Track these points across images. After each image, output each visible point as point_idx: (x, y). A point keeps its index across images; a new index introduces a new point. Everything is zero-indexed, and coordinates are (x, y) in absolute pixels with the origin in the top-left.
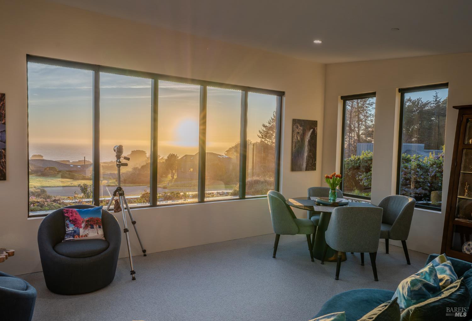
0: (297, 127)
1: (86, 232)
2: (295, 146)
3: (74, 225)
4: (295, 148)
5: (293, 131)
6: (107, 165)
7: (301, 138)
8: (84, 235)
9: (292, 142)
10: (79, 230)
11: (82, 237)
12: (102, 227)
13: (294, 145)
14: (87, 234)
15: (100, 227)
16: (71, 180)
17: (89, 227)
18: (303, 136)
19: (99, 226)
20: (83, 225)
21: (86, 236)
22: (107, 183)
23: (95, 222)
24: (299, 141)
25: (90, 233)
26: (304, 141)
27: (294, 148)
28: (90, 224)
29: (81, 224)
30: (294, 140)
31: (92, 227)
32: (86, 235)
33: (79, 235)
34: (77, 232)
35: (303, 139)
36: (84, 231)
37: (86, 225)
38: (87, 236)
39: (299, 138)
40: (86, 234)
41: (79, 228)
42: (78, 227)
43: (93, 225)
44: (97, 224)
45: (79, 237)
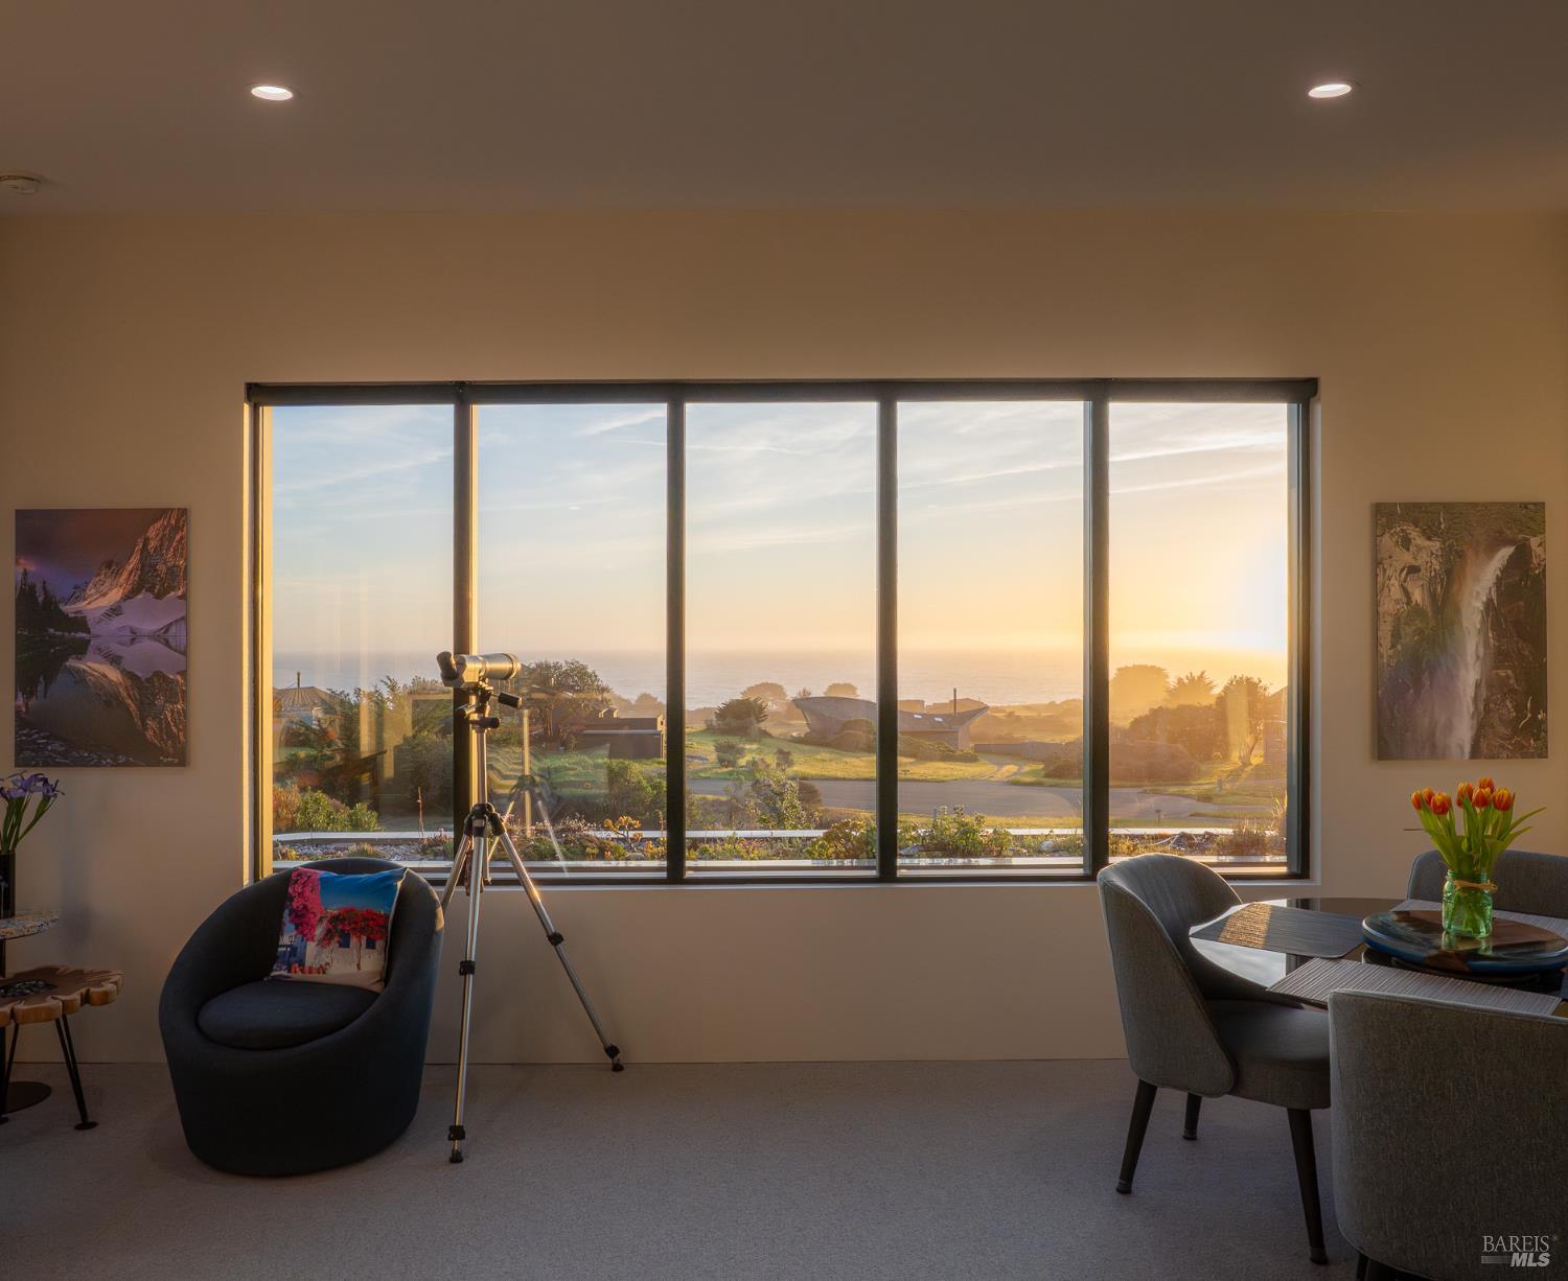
0: (1406, 543)
1: (323, 956)
2: (1396, 636)
3: (297, 928)
4: (1393, 646)
5: (1377, 563)
6: (1034, 714)
7: (1433, 595)
8: (318, 966)
9: (1376, 616)
10: (305, 947)
11: (310, 972)
12: (379, 944)
13: (1386, 629)
14: (327, 964)
15: (371, 945)
16: (911, 760)
17: (336, 939)
18: (1450, 583)
19: (368, 939)
20: (319, 931)
21: (322, 970)
22: (1015, 774)
23: (356, 923)
24: (1417, 611)
25: (335, 962)
26: (1458, 611)
27: (1386, 641)
28: (342, 930)
29: (313, 928)
30: (1388, 606)
31: (345, 944)
32: (321, 966)
33: (301, 963)
34: (298, 954)
35: (1444, 603)
36: (319, 954)
37: (329, 931)
38: (324, 973)
39: (1417, 596)
40: (323, 964)
41: (307, 940)
42: (304, 935)
43: (348, 935)
44: (362, 931)
45: (303, 971)
